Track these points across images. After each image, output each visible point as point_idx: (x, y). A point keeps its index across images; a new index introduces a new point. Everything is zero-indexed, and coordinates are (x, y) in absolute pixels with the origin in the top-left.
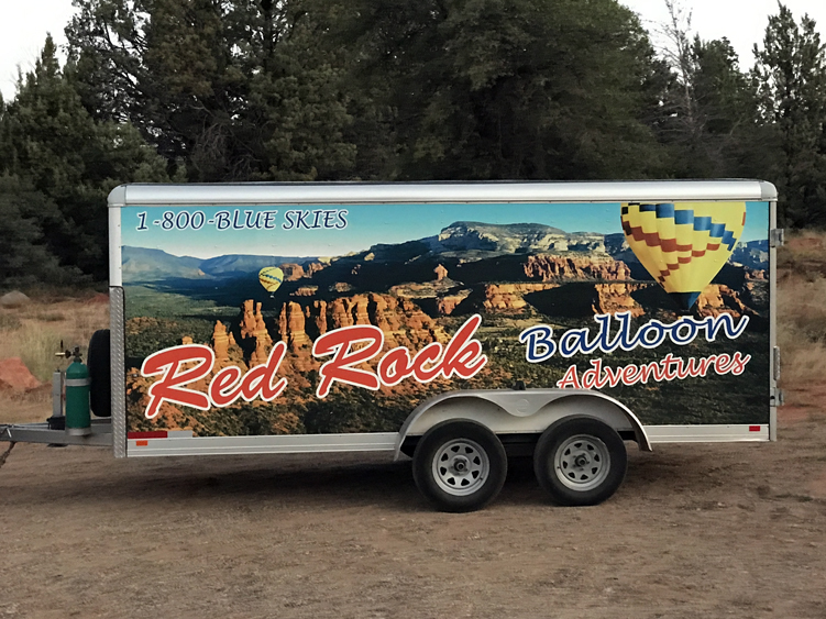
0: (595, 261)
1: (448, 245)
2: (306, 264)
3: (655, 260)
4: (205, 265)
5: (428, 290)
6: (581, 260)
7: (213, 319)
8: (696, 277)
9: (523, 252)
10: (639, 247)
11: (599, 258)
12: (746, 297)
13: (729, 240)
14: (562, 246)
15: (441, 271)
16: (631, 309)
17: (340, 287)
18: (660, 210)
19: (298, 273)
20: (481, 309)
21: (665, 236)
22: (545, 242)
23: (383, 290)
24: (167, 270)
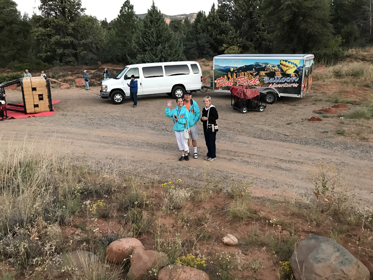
0: (275, 68)
1: (255, 65)
2: (236, 68)
3: (285, 69)
4: (224, 67)
5: (252, 72)
6: (273, 68)
7: (225, 74)
8: (291, 71)
9: (265, 67)
10: (282, 67)
11: (276, 68)
12: (299, 75)
13: (297, 66)
14: (271, 66)
15: (254, 69)
16: (281, 76)
17: (240, 71)
18: (286, 61)
19: (235, 69)
20: (259, 75)
21: (286, 65)
22: (268, 66)
23: (246, 72)
24: (219, 68)
